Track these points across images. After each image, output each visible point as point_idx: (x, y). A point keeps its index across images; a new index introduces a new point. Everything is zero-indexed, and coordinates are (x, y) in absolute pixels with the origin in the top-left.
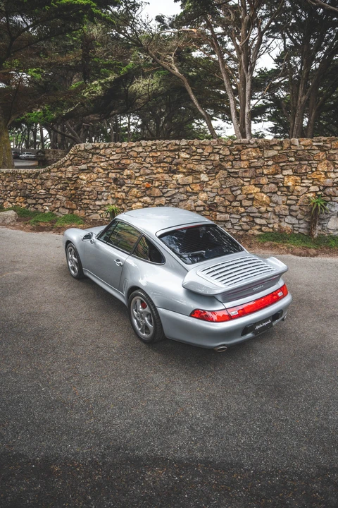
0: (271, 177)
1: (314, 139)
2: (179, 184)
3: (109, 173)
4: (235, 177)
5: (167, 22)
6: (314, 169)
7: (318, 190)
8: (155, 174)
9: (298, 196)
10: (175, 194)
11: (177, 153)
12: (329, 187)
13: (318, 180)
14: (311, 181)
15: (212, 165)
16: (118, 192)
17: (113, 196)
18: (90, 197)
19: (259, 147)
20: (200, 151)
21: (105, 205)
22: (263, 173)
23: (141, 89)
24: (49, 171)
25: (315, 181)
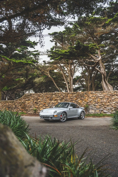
0: (75, 100)
1: (84, 92)
2: (53, 103)
3: (34, 101)
4: (67, 101)
5: (46, 62)
6: (85, 99)
7: (86, 103)
8: (47, 101)
9: (82, 105)
10: (52, 106)
11: (52, 95)
12: (89, 102)
13: (86, 101)
15: (61, 98)
16: (36, 106)
18: (28, 107)
19: (72, 94)
20: (58, 95)
21: (32, 109)
22: (73, 100)
23: (37, 81)
24: (17, 101)
25: (85, 101)
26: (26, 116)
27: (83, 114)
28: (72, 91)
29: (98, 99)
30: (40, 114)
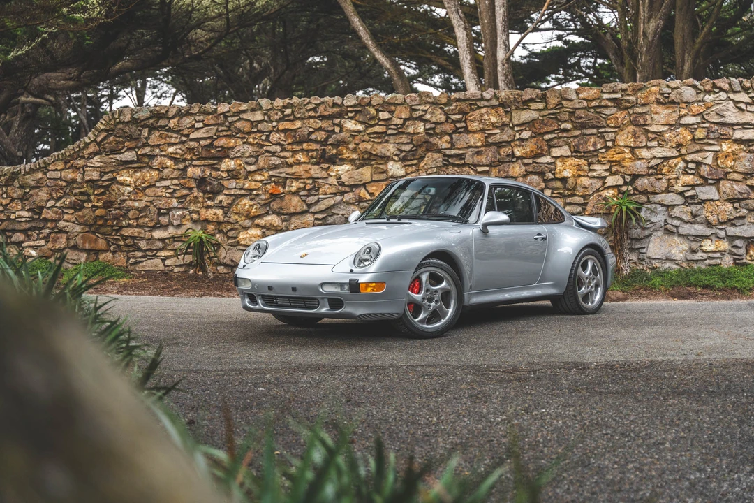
0: (530, 161)
1: (605, 87)
2: (342, 184)
3: (186, 168)
4: (458, 166)
6: (609, 144)
7: (621, 182)
8: (291, 166)
9: (585, 196)
10: (335, 206)
11: (337, 121)
12: (642, 176)
13: (619, 163)
14: (607, 167)
15: (411, 142)
16: (208, 207)
17: (195, 216)
18: (142, 221)
19: (502, 105)
20: (381, 115)
21: (174, 239)
22: (513, 155)
24: (45, 169)
25: (614, 167)
26: (124, 289)
27: (594, 271)
28: (501, 84)
29: (725, 147)
30: (241, 273)
